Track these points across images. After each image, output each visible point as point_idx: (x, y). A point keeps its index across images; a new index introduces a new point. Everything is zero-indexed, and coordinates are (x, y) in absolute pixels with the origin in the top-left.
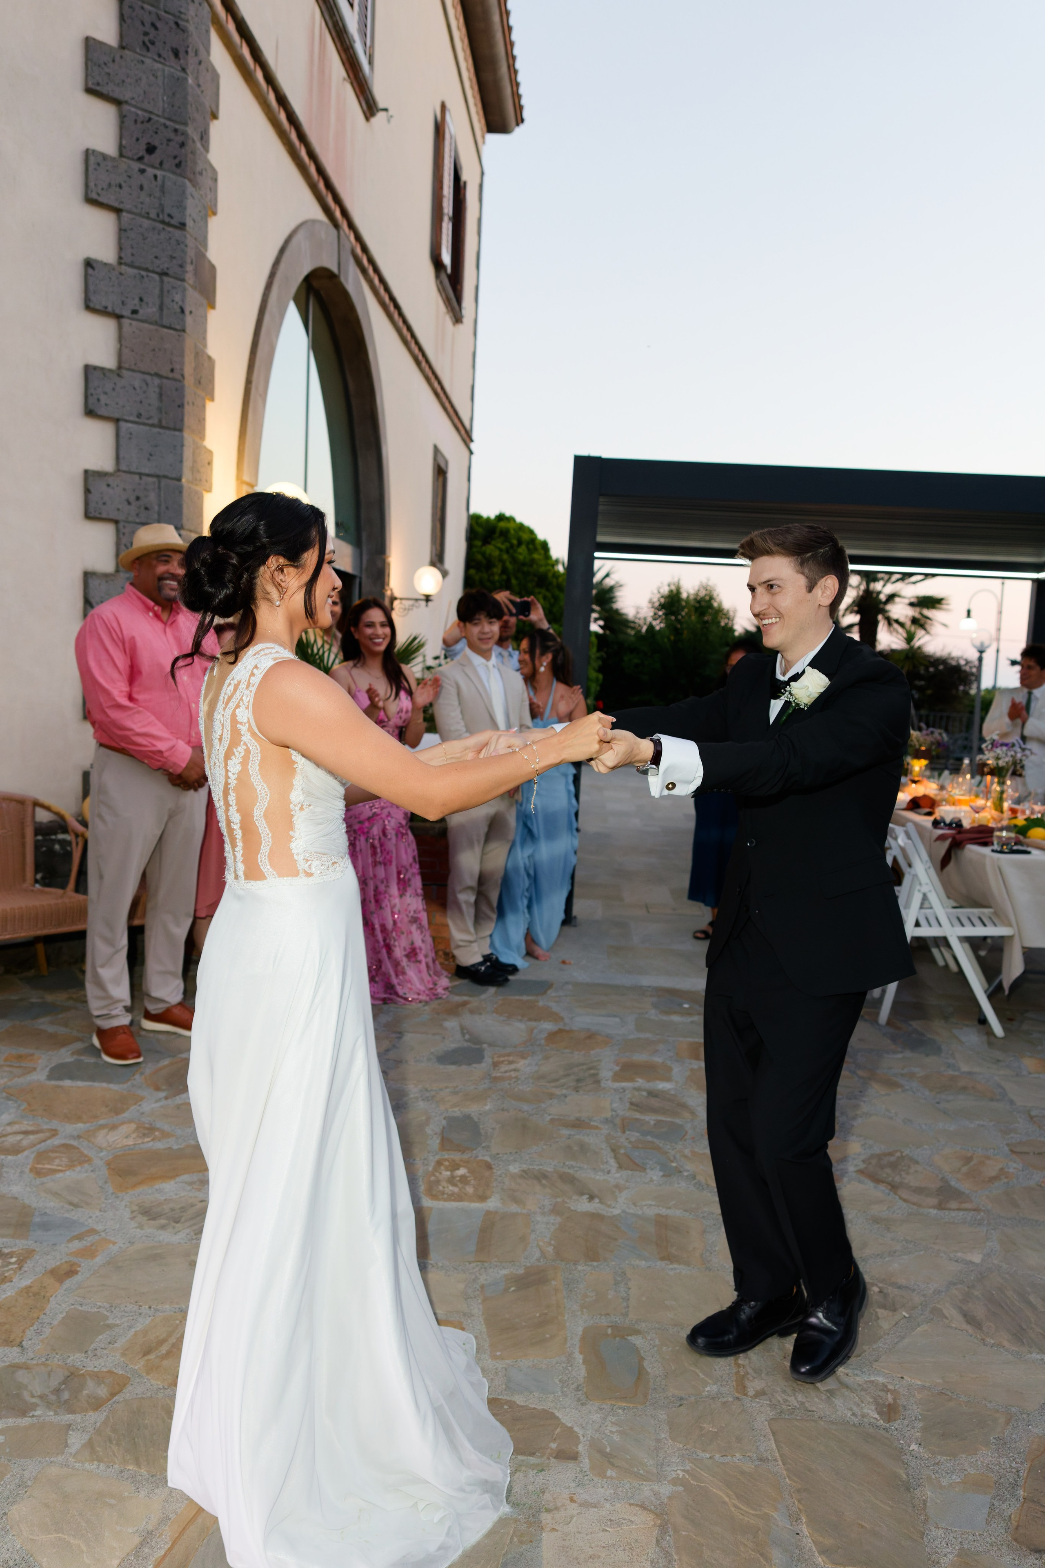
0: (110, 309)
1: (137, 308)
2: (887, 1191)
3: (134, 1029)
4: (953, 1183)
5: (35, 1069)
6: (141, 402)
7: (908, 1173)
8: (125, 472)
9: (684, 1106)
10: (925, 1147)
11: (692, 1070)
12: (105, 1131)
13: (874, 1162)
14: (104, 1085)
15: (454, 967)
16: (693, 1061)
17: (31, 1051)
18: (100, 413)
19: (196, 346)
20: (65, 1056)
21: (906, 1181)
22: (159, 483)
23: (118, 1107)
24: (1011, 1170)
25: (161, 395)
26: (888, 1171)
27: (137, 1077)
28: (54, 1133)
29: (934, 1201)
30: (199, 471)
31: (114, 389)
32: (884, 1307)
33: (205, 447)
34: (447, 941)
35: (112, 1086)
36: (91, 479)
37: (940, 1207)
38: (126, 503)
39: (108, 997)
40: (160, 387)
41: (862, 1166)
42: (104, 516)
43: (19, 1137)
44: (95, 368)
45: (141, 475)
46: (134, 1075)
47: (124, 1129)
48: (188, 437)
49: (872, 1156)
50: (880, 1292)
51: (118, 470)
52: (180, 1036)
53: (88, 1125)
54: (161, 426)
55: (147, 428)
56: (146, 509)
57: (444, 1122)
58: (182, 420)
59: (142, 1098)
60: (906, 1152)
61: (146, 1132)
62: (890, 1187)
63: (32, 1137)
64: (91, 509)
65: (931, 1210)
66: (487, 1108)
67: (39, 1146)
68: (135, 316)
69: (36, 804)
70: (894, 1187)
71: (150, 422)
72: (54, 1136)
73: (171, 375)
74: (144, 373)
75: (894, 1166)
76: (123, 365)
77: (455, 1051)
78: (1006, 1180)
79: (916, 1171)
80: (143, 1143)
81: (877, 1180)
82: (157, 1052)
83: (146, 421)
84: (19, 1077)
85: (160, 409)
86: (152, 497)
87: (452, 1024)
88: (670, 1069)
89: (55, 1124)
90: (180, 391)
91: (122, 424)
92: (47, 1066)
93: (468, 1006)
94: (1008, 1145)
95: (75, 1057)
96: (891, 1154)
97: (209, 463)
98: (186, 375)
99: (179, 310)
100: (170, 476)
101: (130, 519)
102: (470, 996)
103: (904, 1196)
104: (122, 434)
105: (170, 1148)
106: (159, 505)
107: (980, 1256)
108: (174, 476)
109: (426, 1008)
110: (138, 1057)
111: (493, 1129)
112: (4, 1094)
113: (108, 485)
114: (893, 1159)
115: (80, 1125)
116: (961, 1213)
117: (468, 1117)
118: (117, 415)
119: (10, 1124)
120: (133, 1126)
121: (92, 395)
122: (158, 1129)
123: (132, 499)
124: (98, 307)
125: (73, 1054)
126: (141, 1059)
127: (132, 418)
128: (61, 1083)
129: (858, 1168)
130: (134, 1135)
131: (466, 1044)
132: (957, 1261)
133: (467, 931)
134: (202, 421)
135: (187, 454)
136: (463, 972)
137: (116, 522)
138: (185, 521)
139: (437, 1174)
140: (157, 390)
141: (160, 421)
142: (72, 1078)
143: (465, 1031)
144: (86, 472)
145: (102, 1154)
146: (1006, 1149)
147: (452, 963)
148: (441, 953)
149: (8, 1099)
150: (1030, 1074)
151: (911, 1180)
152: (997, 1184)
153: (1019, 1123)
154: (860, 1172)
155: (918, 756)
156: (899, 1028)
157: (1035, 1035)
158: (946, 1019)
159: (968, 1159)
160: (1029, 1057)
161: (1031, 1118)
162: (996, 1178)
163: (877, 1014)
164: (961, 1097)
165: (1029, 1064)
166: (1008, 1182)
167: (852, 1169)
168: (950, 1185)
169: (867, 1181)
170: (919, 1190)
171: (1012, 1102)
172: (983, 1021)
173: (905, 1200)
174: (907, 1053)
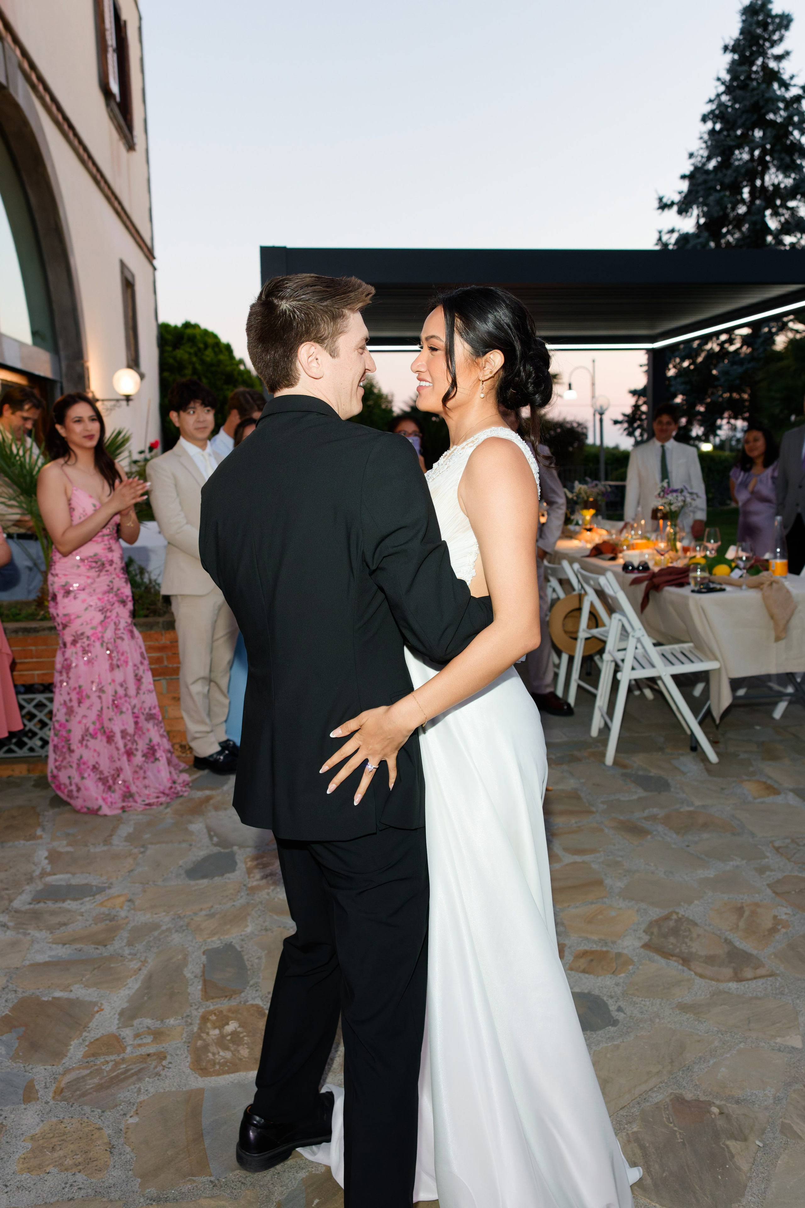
2: (680, 967)
4: (737, 944)
7: (691, 940)
10: (696, 902)
13: (655, 930)
15: (192, 759)
21: (694, 950)
24: (784, 917)
26: (672, 940)
29: (728, 972)
32: (733, 1137)
34: (183, 733)
37: (738, 978)
41: (646, 938)
49: (651, 924)
50: (721, 1113)
57: (204, 958)
60: (681, 912)
62: (681, 962)
65: (730, 985)
66: (249, 930)
70: (686, 960)
75: (675, 931)
77: (206, 859)
78: (784, 930)
79: (699, 936)
81: (666, 954)
87: (197, 826)
93: (212, 802)
94: (768, 885)
96: (667, 918)
102: (212, 789)
103: (699, 970)
107: (800, 1038)
109: (168, 810)
111: (259, 958)
114: (672, 924)
116: (760, 982)
117: (229, 947)
129: (643, 942)
131: (216, 849)
132: (779, 1050)
133: (203, 722)
136: (201, 763)
139: (204, 1035)
143: (212, 833)
146: (769, 891)
147: (189, 755)
148: (177, 746)
150: (755, 798)
151: (699, 948)
152: (778, 937)
153: (768, 857)
154: (646, 946)
155: (587, 506)
156: (624, 766)
157: (743, 756)
158: (661, 749)
159: (740, 911)
160: (749, 781)
161: (777, 849)
162: (773, 930)
163: (603, 755)
164: (705, 836)
165: (749, 788)
166: (786, 933)
167: (638, 944)
168: (735, 947)
169: (657, 957)
170: (710, 960)
171: (753, 835)
172: (695, 747)
173: (701, 976)
174: (641, 793)
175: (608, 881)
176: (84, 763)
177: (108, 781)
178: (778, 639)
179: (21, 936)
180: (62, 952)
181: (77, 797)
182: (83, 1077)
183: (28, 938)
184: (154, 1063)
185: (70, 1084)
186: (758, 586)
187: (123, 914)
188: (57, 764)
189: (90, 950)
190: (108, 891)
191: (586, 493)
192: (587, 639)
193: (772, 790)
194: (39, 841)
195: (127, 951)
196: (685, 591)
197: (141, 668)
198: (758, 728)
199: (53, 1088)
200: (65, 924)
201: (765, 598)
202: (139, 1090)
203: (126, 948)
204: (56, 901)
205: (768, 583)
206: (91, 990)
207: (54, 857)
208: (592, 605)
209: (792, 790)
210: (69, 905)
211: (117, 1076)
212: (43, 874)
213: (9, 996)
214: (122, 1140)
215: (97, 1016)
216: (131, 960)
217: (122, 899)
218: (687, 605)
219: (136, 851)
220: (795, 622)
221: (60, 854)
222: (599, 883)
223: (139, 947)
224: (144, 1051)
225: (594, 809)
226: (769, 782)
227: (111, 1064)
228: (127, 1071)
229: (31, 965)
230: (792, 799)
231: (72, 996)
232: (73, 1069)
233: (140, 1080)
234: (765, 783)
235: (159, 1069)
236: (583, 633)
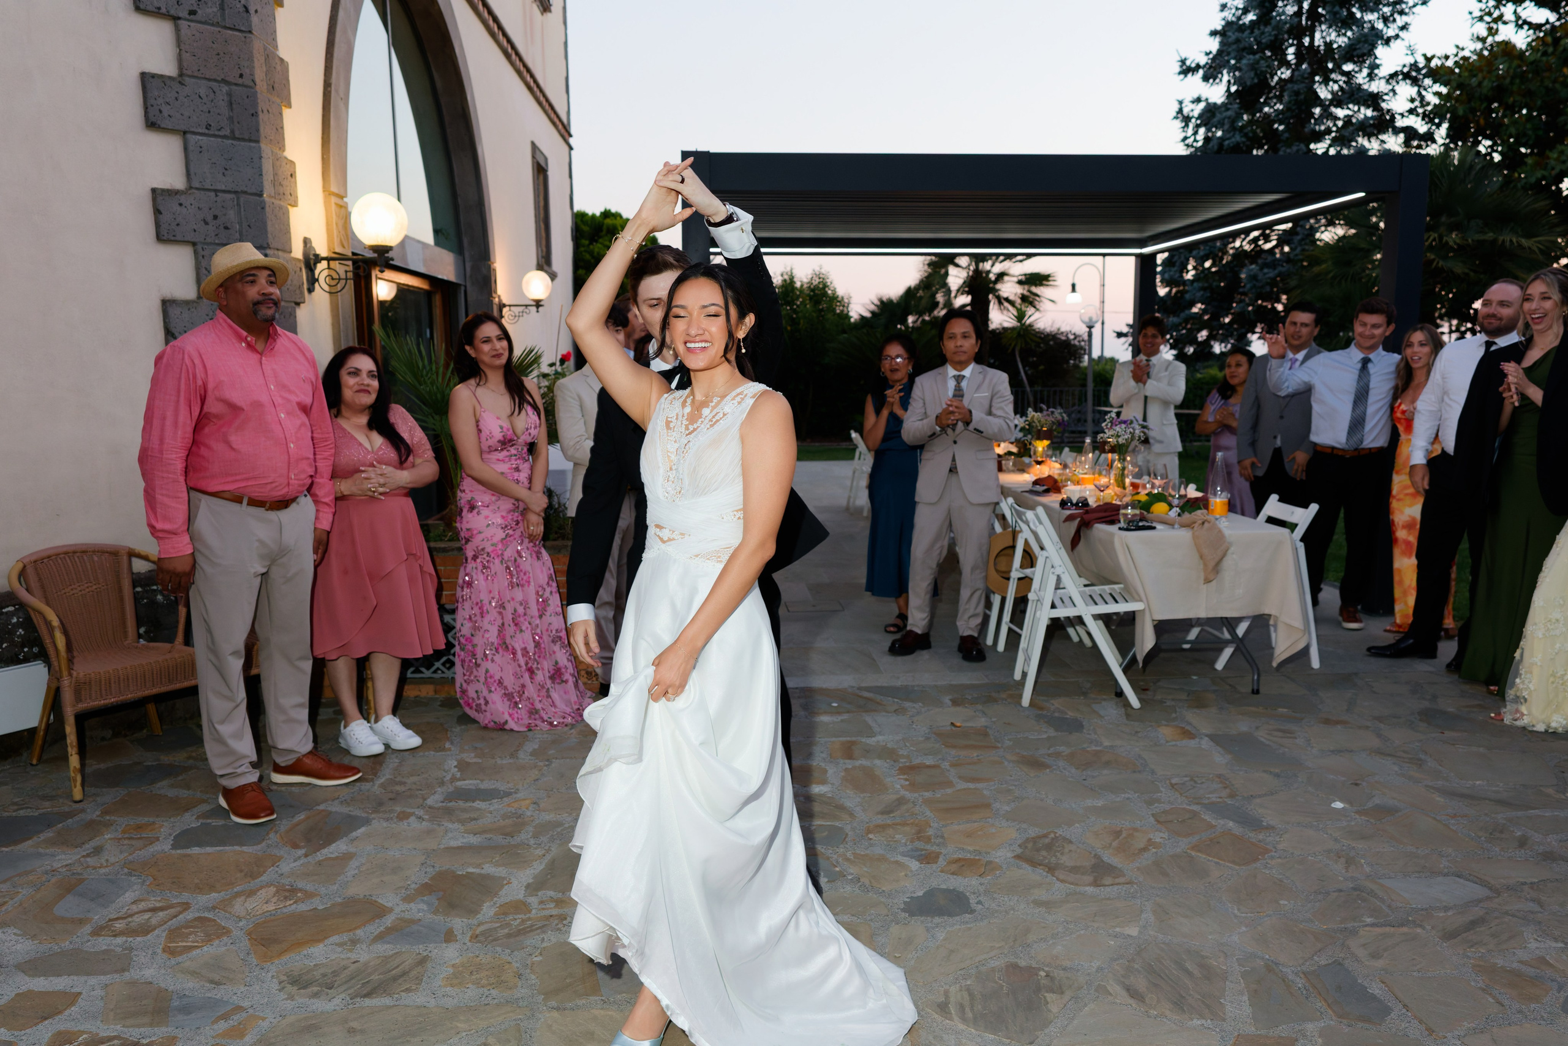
0: (163, 10)
1: (195, 8)
2: (1045, 874)
3: (264, 784)
4: (1105, 859)
5: (158, 839)
6: (209, 112)
7: (1062, 854)
8: (197, 189)
9: (841, 808)
10: (1077, 825)
11: (846, 770)
12: (243, 898)
13: (1030, 845)
14: (237, 848)
16: (847, 761)
17: (151, 820)
18: (163, 126)
19: (265, 49)
20: (190, 820)
21: (1062, 862)
22: (238, 199)
23: (253, 870)
24: (1158, 840)
25: (231, 104)
26: (1044, 853)
27: (272, 835)
28: (186, 906)
29: (1089, 879)
30: (280, 184)
31: (177, 99)
32: (1051, 990)
33: (286, 158)
35: (245, 849)
36: (159, 199)
37: (1096, 883)
38: (202, 222)
39: (231, 752)
40: (229, 94)
41: (1019, 851)
42: (179, 238)
43: (147, 916)
44: (153, 76)
45: (216, 191)
46: (268, 834)
47: (263, 894)
48: (266, 148)
49: (1027, 840)
50: (1047, 976)
51: (191, 188)
52: (316, 786)
53: (223, 893)
54: (234, 137)
55: (220, 140)
56: (226, 228)
58: (258, 131)
59: (280, 858)
60: (1059, 832)
61: (288, 894)
62: (1047, 870)
63: (161, 914)
64: (164, 232)
65: (1087, 888)
67: (169, 923)
68: (192, 17)
69: (132, 554)
70: (1051, 869)
71: (220, 133)
72: (185, 910)
73: (240, 81)
74: (209, 80)
75: (1049, 847)
76: (185, 72)
78: (1153, 851)
79: (1070, 851)
80: (285, 907)
81: (1033, 863)
82: (291, 806)
83: (217, 133)
84: (140, 850)
85: (231, 119)
86: (232, 214)
88: (826, 771)
89: (185, 897)
90: (252, 98)
91: (189, 136)
92: (170, 835)
94: (1153, 815)
95: (201, 821)
96: (1045, 836)
97: (291, 175)
98: (258, 81)
99: (242, 9)
100: (249, 191)
101: (209, 240)
103: (1061, 877)
104: (191, 148)
105: (315, 909)
106: (240, 224)
107: (1137, 929)
108: (254, 191)
110: (272, 814)
112: (126, 870)
113: (181, 205)
114: (1047, 841)
115: (214, 895)
116: (1115, 888)
118: (183, 128)
119: (134, 902)
120: (273, 889)
121: (152, 106)
122: (300, 890)
123: (209, 218)
124: (150, 8)
125: (198, 818)
126: (275, 816)
127: (200, 131)
128: (188, 851)
129: (1016, 853)
130: (275, 900)
132: (1115, 936)
134: (279, 130)
135: (267, 166)
137: (194, 244)
138: (270, 240)
140: (226, 98)
141: (232, 132)
142: (200, 845)
144: (154, 190)
145: (241, 924)
146: (1152, 819)
149: (130, 874)
150: (1167, 742)
151: (1066, 860)
152: (1146, 855)
153: (1161, 792)
154: (1018, 857)
155: (1040, 436)
156: (1041, 709)
157: (1168, 703)
158: (1085, 694)
159: (1117, 834)
160: (1166, 725)
161: (1172, 786)
162: (1145, 849)
163: (1020, 696)
164: (1105, 772)
165: (1165, 732)
166: (1156, 853)
167: (1010, 855)
168: (1103, 861)
169: (1025, 865)
170: (1074, 870)
171: (1153, 772)
172: (1120, 694)
173: (1062, 881)
174: (1052, 732)
175: (997, 805)
176: (491, 677)
177: (513, 697)
178: (1208, 581)
179: (435, 826)
180: (474, 840)
181: (485, 711)
182: (495, 928)
183: (442, 828)
184: (556, 922)
185: (483, 933)
186: (1188, 525)
187: (529, 813)
188: (466, 678)
189: (499, 839)
190: (514, 796)
191: (1039, 421)
192: (1020, 579)
193: (1188, 734)
194: (449, 753)
195: (532, 842)
196: (1113, 529)
197: (548, 590)
198: (1195, 678)
199: (469, 934)
200: (475, 819)
201: (1194, 537)
202: (543, 939)
203: (532, 840)
204: (466, 801)
205: (1200, 522)
206: (501, 869)
207: (463, 766)
208: (1026, 542)
209: (1207, 736)
210: (478, 804)
211: (523, 929)
212: (454, 779)
213: (428, 870)
214: (528, 971)
215: (506, 887)
216: (536, 849)
217: (528, 802)
218: (1112, 543)
219: (541, 764)
220: (1227, 563)
221: (468, 764)
222: (987, 806)
223: (544, 839)
224: (547, 913)
225: (1000, 745)
226: (1188, 728)
227: (518, 921)
228: (532, 926)
229: (447, 848)
230: (1206, 743)
231: (483, 872)
232: (486, 922)
233: (544, 932)
234: (1183, 728)
235: (560, 926)
236: (1015, 574)
